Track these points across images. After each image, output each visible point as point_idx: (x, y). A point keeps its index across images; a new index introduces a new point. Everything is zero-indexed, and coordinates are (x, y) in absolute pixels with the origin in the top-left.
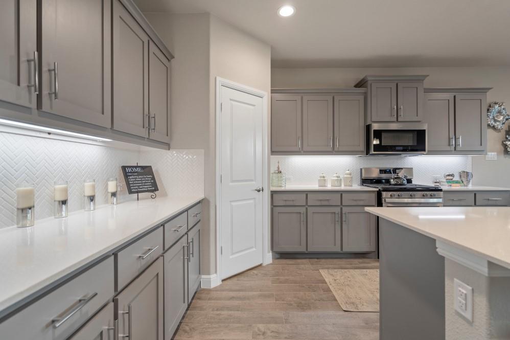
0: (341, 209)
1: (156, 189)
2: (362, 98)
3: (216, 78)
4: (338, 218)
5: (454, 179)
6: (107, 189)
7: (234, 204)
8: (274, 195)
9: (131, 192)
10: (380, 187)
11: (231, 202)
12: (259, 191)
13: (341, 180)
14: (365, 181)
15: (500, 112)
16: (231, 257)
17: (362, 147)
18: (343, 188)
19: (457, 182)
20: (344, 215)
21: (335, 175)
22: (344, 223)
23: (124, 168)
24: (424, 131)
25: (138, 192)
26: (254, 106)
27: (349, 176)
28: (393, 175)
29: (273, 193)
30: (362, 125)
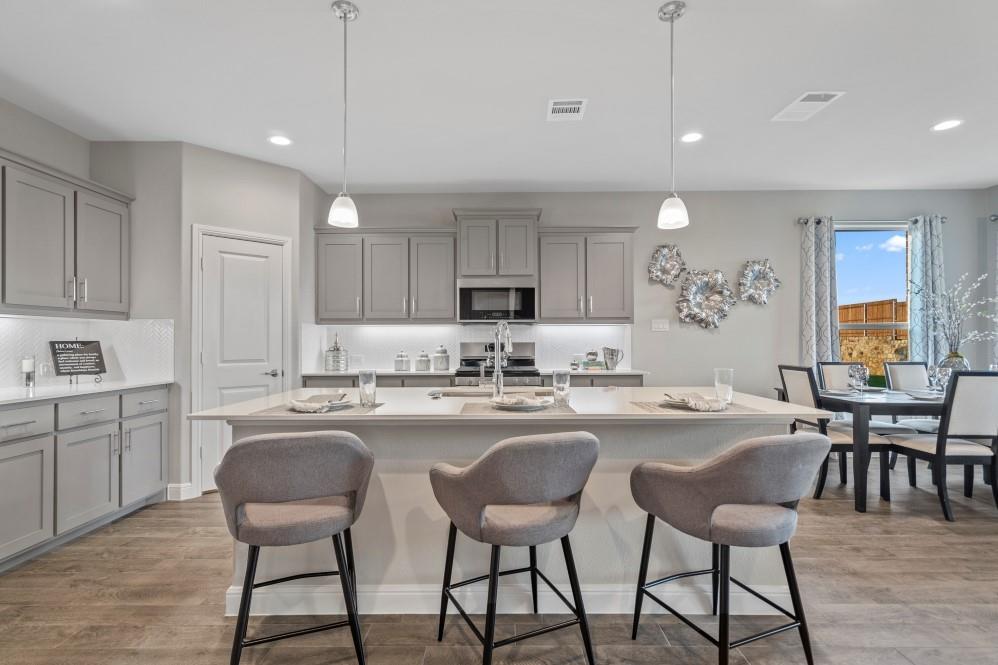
1: (103, 370)
2: (450, 240)
3: (192, 226)
5: (598, 360)
6: (21, 367)
7: (225, 392)
8: (309, 383)
9: (59, 373)
11: (220, 388)
12: (275, 375)
13: (429, 361)
17: (451, 313)
19: (600, 365)
21: (422, 354)
23: (53, 344)
24: (533, 289)
25: (71, 374)
26: (266, 257)
27: (443, 355)
29: (308, 380)
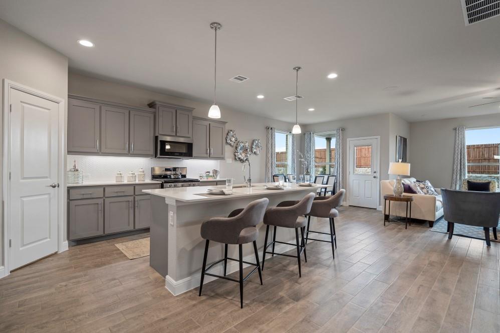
0: (134, 198)
2: (152, 116)
3: (3, 81)
4: (131, 205)
5: (210, 174)
7: (24, 199)
8: (70, 191)
10: (163, 180)
11: (21, 197)
12: (54, 187)
13: (136, 176)
14: (154, 177)
15: (233, 136)
16: (21, 249)
17: (152, 152)
18: (137, 182)
19: (211, 176)
20: (136, 203)
21: (131, 173)
22: (136, 208)
24: (192, 144)
26: (49, 110)
27: (142, 173)
28: (173, 172)
29: (69, 189)
30: (152, 135)
